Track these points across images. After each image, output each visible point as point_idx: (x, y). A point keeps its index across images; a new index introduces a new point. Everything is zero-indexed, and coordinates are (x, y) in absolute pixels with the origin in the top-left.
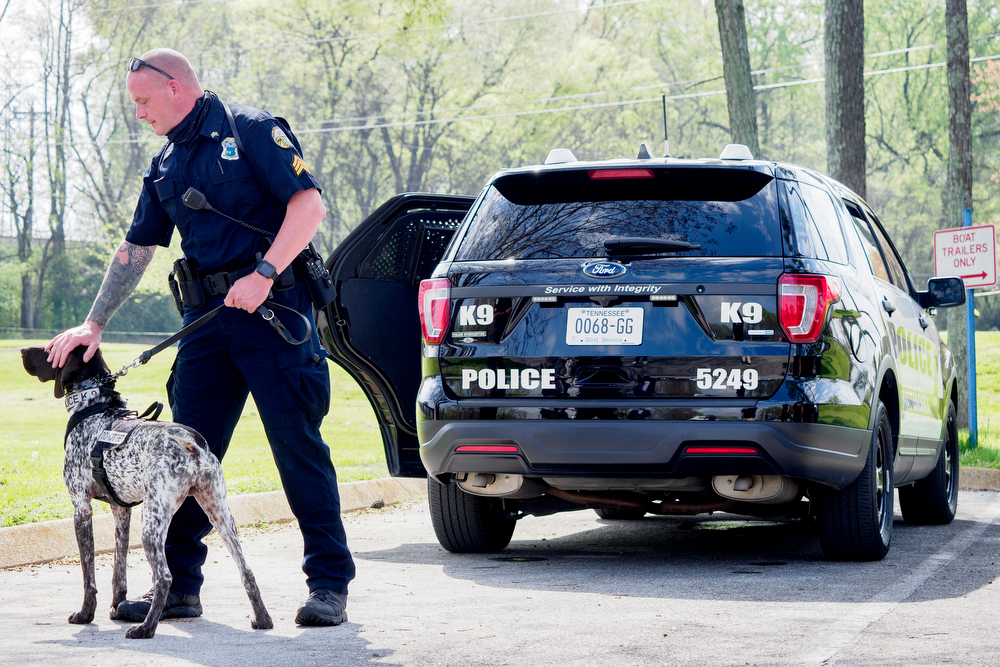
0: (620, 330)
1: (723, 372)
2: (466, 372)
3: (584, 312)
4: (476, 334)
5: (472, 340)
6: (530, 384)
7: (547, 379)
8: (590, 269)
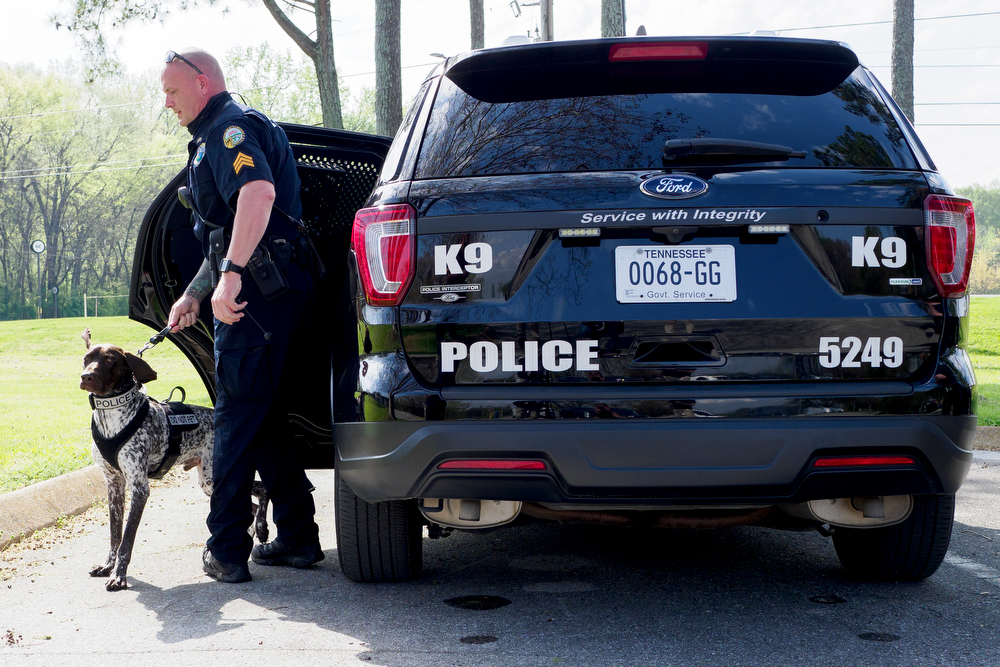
0: (701, 279)
1: (857, 342)
2: (447, 347)
3: (640, 252)
4: (463, 288)
5: (456, 297)
6: (557, 364)
7: (586, 356)
8: (651, 186)
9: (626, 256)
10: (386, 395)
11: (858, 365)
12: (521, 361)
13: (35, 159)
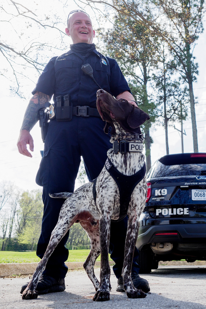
2: (157, 210)
4: (161, 198)
5: (159, 200)
6: (180, 213)
7: (186, 211)
8: (198, 178)
9: (194, 191)
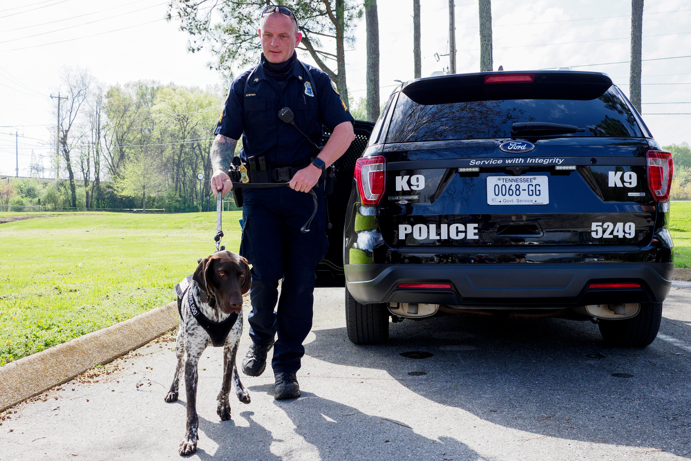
0: (531, 193)
1: (611, 225)
2: (402, 227)
3: (499, 179)
4: (410, 197)
5: (406, 202)
6: (457, 236)
7: (472, 232)
8: (506, 146)
9: (492, 181)
10: (371, 251)
11: (611, 236)
12: (439, 234)
13: (199, 133)
